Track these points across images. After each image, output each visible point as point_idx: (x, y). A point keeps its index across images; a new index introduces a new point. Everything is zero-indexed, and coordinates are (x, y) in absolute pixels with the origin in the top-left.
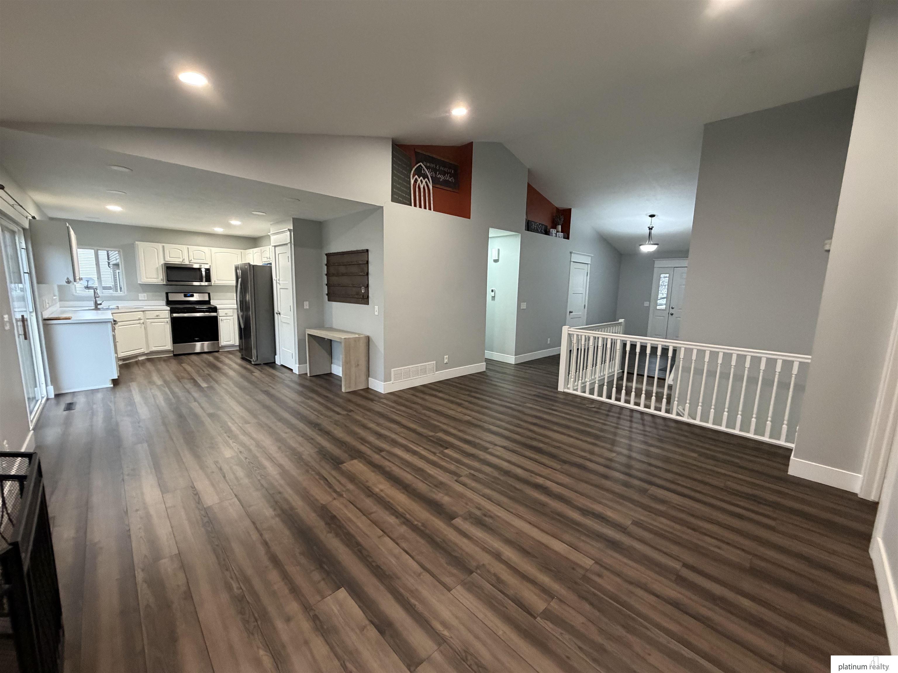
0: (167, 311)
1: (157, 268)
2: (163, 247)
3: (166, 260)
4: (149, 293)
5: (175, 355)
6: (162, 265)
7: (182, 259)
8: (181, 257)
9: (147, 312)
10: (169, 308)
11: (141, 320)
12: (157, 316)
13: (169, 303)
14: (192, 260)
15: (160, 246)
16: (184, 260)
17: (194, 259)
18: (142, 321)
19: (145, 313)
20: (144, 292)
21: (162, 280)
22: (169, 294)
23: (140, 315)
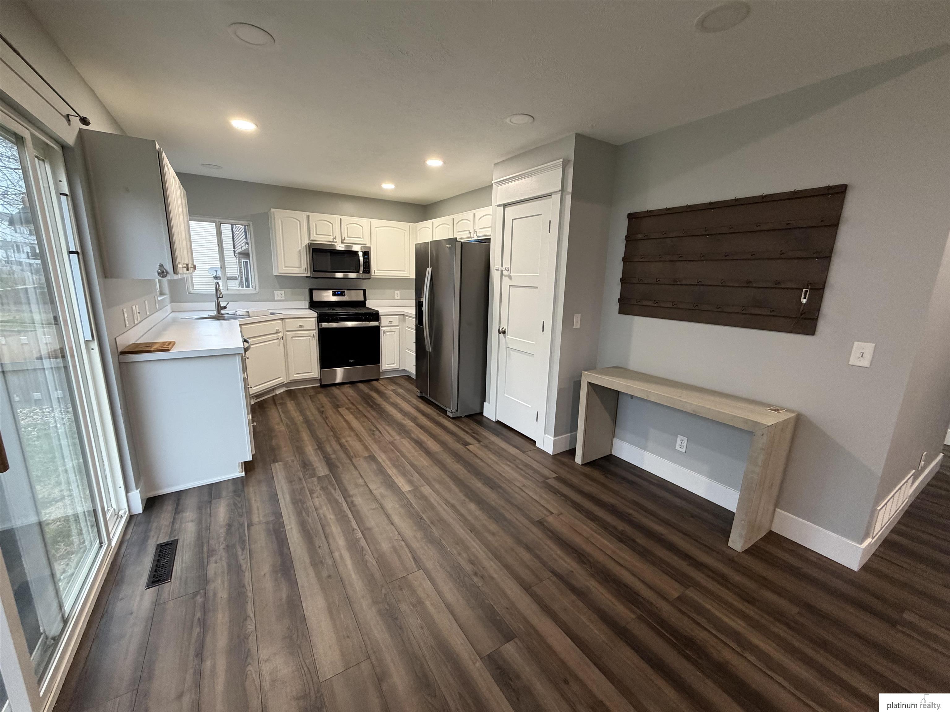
0: (314, 319)
1: (300, 251)
2: (308, 217)
3: (312, 239)
4: (288, 290)
5: (323, 386)
6: (306, 245)
7: (332, 237)
8: (332, 235)
9: (286, 320)
10: (315, 315)
11: (279, 332)
12: (301, 326)
13: (314, 305)
14: (346, 238)
15: (303, 216)
16: (335, 238)
17: (348, 237)
18: (280, 335)
19: (285, 321)
20: (281, 287)
21: (306, 270)
22: (314, 292)
23: (278, 325)
